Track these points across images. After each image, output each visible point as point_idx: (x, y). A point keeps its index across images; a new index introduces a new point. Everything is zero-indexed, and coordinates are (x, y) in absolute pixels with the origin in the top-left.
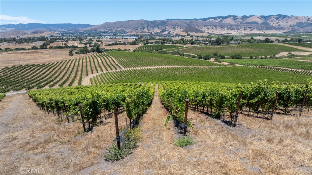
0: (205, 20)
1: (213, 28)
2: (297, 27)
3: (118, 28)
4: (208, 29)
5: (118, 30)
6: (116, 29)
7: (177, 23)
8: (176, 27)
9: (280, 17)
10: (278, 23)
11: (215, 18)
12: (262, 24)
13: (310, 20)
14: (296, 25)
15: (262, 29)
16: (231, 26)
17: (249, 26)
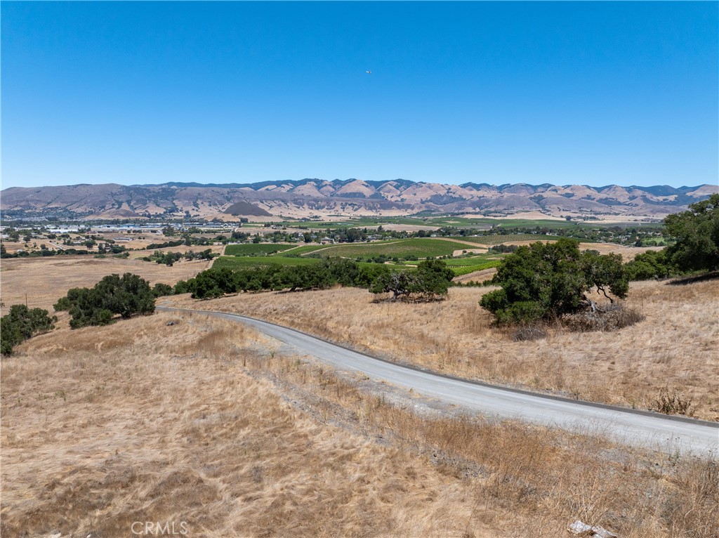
0: (257, 186)
1: (280, 205)
2: (432, 203)
3: (49, 203)
4: (271, 207)
5: (52, 209)
6: (43, 204)
7: (199, 194)
8: (199, 202)
9: (402, 184)
10: (399, 196)
11: (279, 184)
12: (372, 197)
13: (451, 190)
14: (430, 201)
15: (375, 208)
16: (316, 200)
17: (350, 201)
